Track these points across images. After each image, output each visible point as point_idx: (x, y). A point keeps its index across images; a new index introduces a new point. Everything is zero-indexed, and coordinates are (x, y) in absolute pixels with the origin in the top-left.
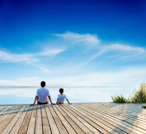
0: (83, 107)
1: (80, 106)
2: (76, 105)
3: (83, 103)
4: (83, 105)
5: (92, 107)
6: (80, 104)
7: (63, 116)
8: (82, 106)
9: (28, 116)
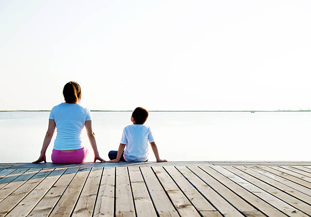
0: (272, 176)
1: (256, 173)
2: (242, 168)
3: (269, 164)
4: (267, 169)
5: (306, 179)
6: (257, 165)
7: (199, 212)
8: (268, 174)
9: (64, 208)
